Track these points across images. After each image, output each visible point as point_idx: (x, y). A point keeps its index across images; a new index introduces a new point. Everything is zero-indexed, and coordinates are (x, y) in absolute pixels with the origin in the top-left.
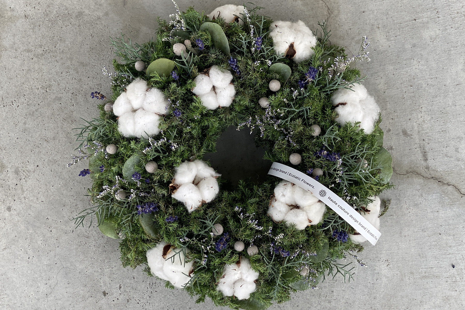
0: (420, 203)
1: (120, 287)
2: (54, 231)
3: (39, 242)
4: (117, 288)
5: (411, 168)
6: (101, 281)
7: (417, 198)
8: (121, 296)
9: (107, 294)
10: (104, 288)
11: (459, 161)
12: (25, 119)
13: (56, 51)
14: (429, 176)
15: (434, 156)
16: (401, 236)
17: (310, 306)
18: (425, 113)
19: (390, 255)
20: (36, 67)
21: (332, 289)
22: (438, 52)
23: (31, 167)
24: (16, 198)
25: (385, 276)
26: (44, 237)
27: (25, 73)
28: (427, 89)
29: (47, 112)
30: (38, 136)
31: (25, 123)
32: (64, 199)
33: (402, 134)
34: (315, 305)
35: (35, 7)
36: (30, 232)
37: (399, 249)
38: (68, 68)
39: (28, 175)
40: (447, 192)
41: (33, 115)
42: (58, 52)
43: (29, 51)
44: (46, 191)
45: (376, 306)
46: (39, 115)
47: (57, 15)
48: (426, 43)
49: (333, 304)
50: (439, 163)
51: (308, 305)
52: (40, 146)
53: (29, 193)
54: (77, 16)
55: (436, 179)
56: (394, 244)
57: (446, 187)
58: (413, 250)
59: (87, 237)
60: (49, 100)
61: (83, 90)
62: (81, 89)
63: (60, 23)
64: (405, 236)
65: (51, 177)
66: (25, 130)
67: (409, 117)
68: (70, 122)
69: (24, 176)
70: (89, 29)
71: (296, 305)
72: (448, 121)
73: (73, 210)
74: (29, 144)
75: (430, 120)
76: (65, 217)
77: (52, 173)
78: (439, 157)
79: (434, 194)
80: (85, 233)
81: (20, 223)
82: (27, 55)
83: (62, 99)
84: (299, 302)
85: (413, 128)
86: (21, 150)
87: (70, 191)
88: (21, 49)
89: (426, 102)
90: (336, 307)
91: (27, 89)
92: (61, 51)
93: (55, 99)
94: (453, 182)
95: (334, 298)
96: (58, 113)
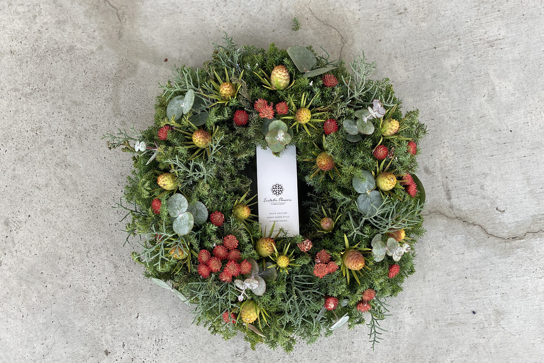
0: (445, 245)
1: (124, 345)
2: (50, 286)
3: (34, 299)
4: (120, 346)
5: (433, 208)
6: (103, 339)
7: (441, 240)
8: (124, 355)
9: (110, 353)
10: (106, 347)
11: (484, 199)
12: (14, 165)
13: (46, 90)
14: (454, 216)
15: (458, 194)
16: (424, 281)
17: (329, 359)
18: (448, 148)
19: (414, 302)
20: (25, 107)
21: (353, 340)
22: (460, 82)
23: (22, 217)
24: (6, 252)
25: (408, 324)
26: (39, 293)
27: (12, 115)
28: (449, 122)
29: (38, 156)
30: (29, 183)
31: (14, 170)
32: (60, 252)
33: (424, 172)
34: (335, 358)
35: (21, 42)
36: (24, 288)
37: (422, 295)
38: (60, 107)
39: (20, 226)
40: (473, 233)
41: (22, 161)
42: (48, 91)
43: (16, 90)
44: (40, 243)
45: (399, 356)
46: (29, 160)
47: (47, 50)
48: (447, 72)
49: (354, 355)
50: (463, 202)
51: (327, 358)
52: (31, 194)
53: (21, 245)
54: (68, 51)
55: (461, 219)
56: (418, 289)
57: (471, 227)
58: (437, 296)
59: (85, 292)
60: (39, 143)
61: (77, 132)
62: (75, 130)
63: (50, 58)
64: (429, 281)
65: (45, 227)
66: (14, 177)
67: (431, 153)
68: (64, 167)
69: (15, 228)
70: (82, 65)
71: (315, 358)
72: (472, 156)
73: (69, 263)
74: (20, 192)
75: (453, 156)
76: (61, 271)
77: (46, 223)
78: (463, 195)
79: (459, 235)
80: (84, 288)
81: (11, 279)
82: (14, 94)
83: (55, 142)
84: (317, 355)
85: (435, 165)
86: (11, 199)
87: (66, 242)
88: (7, 88)
89: (448, 136)
90: (357, 359)
91: (15, 131)
92: (51, 89)
93: (46, 143)
94: (479, 222)
95: (355, 349)
96: (50, 158)
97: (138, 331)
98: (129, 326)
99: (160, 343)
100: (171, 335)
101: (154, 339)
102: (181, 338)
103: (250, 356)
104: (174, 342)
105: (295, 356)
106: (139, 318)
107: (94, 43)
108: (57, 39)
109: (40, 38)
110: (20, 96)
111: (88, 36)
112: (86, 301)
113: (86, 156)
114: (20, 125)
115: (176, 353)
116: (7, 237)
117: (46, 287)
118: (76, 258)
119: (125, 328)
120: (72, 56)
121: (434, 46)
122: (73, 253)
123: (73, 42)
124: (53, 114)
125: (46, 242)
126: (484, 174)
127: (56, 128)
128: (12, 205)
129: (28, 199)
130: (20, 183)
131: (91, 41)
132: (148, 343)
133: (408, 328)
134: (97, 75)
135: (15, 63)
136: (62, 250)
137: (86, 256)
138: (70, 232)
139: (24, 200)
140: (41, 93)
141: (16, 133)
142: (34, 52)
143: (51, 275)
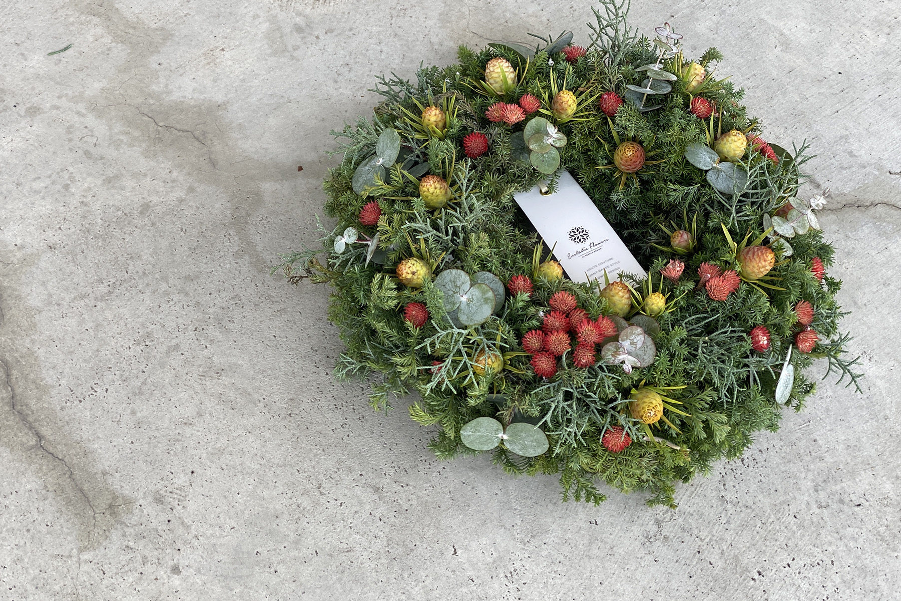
97: (469, 573)
98: (449, 573)
99: (515, 577)
100: (526, 556)
101: (502, 575)
102: (544, 553)
103: (672, 532)
104: (537, 565)
105: (741, 499)
106: (459, 552)
107: (178, 187)
108: (118, 204)
109: (88, 211)
110: (93, 303)
111: (164, 182)
112: (355, 566)
113: (242, 345)
114: (113, 344)
115: (550, 581)
116: (169, 521)
117: (276, 572)
118: (305, 504)
119: (444, 579)
120: (152, 217)
121: (669, 14)
122: (294, 499)
123: (143, 198)
124: (160, 306)
125: (240, 501)
126: (841, 137)
127: (174, 325)
128: (155, 467)
129: (178, 447)
130: (154, 428)
131: (172, 187)
132: (496, 586)
133: (880, 383)
134: (204, 228)
135: (64, 260)
136: (274, 502)
137: (319, 494)
138: (273, 469)
139: (171, 452)
140: (127, 286)
141: (112, 357)
142: (87, 233)
143: (275, 550)
